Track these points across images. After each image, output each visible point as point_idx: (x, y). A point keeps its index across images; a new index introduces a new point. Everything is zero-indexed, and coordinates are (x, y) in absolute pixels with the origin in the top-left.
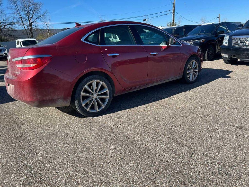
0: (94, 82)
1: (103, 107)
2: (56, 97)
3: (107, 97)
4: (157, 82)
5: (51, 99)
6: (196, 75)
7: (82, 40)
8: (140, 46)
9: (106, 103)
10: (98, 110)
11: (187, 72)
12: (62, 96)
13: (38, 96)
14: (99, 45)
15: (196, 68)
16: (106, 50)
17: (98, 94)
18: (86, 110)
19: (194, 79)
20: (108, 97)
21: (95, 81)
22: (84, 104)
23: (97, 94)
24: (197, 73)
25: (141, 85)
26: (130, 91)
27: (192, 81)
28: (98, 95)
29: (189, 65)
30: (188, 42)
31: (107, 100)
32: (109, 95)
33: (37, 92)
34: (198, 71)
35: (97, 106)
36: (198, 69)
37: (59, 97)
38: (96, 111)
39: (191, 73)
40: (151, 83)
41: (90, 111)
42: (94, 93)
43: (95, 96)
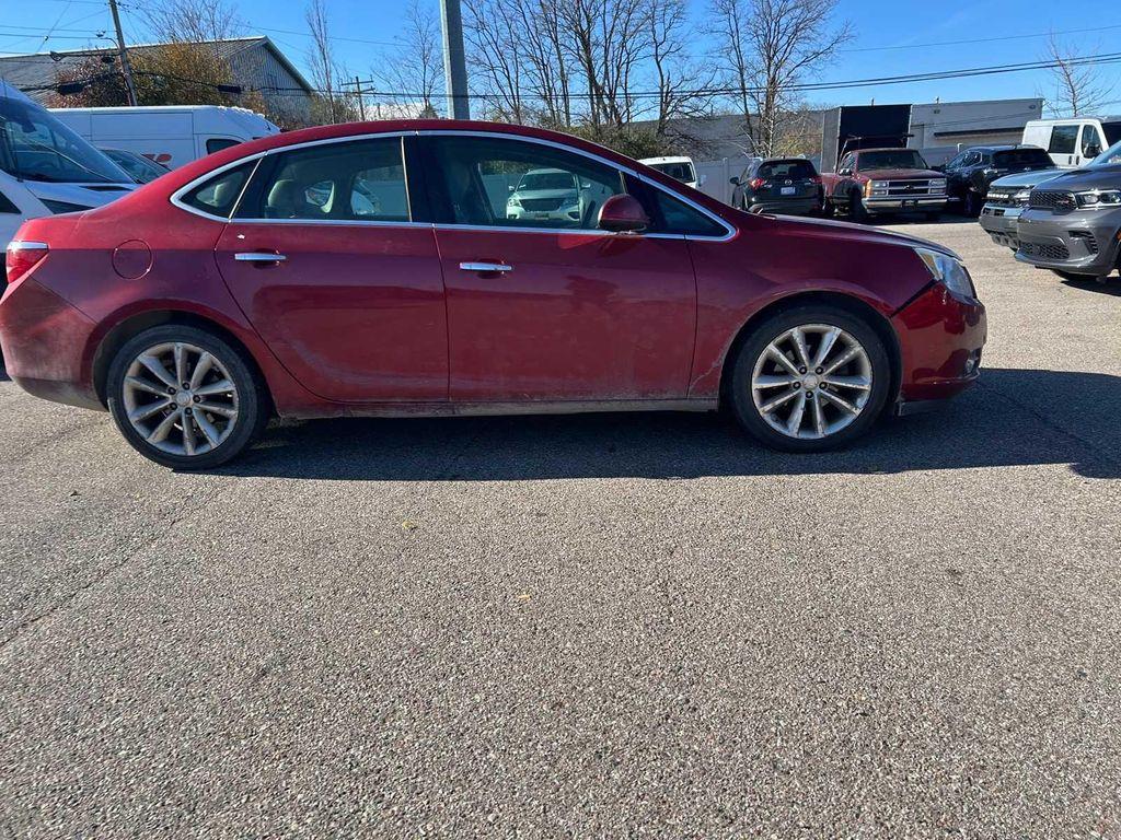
1: (214, 446)
2: (54, 376)
3: (229, 411)
4: (515, 397)
5: (42, 378)
6: (850, 413)
7: (174, 199)
9: (226, 434)
10: (191, 452)
11: (757, 387)
12: (69, 375)
13: (16, 363)
14: (229, 220)
16: (241, 237)
17: (198, 396)
18: (143, 438)
19: (822, 431)
20: (235, 413)
22: (137, 418)
23: (191, 393)
25: (415, 398)
27: (803, 436)
28: (196, 399)
29: (772, 347)
31: (230, 427)
32: (237, 405)
34: (867, 387)
35: (186, 435)
36: (870, 381)
37: (62, 378)
38: (184, 453)
39: (802, 391)
40: (475, 396)
41: (161, 447)
42: (178, 386)
43: (185, 398)
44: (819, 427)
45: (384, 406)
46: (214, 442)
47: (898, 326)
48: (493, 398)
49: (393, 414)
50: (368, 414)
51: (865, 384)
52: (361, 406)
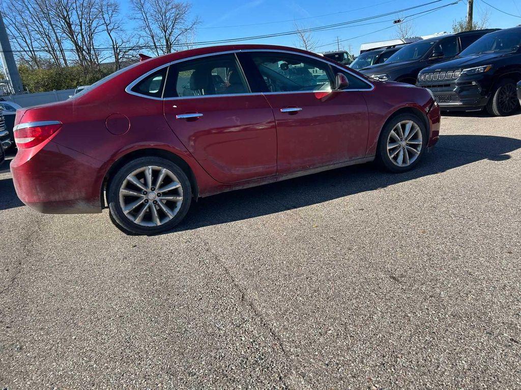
0: (149, 170)
2: (71, 197)
3: (178, 198)
4: (304, 168)
5: (62, 199)
6: (417, 153)
7: (128, 90)
8: (261, 96)
9: (177, 210)
10: (159, 224)
11: (388, 148)
12: (83, 194)
13: (40, 194)
14: (162, 99)
15: (415, 137)
16: (175, 106)
17: (159, 193)
18: (132, 222)
19: (409, 163)
20: (181, 198)
21: (150, 167)
22: (128, 211)
23: (156, 192)
24: (420, 149)
26: (237, 188)
27: (404, 165)
28: (159, 195)
29: (392, 132)
30: (450, 73)
31: (179, 205)
32: (182, 194)
33: (38, 186)
34: (421, 143)
35: (156, 215)
36: (422, 140)
37: (78, 197)
38: (155, 225)
39: (401, 148)
40: (287, 171)
41: (142, 224)
42: (149, 190)
43: (152, 196)
44: (408, 161)
45: (248, 182)
46: (171, 216)
47: (427, 118)
48: (295, 170)
49: (251, 186)
50: (241, 188)
51: (420, 141)
52: (237, 185)
